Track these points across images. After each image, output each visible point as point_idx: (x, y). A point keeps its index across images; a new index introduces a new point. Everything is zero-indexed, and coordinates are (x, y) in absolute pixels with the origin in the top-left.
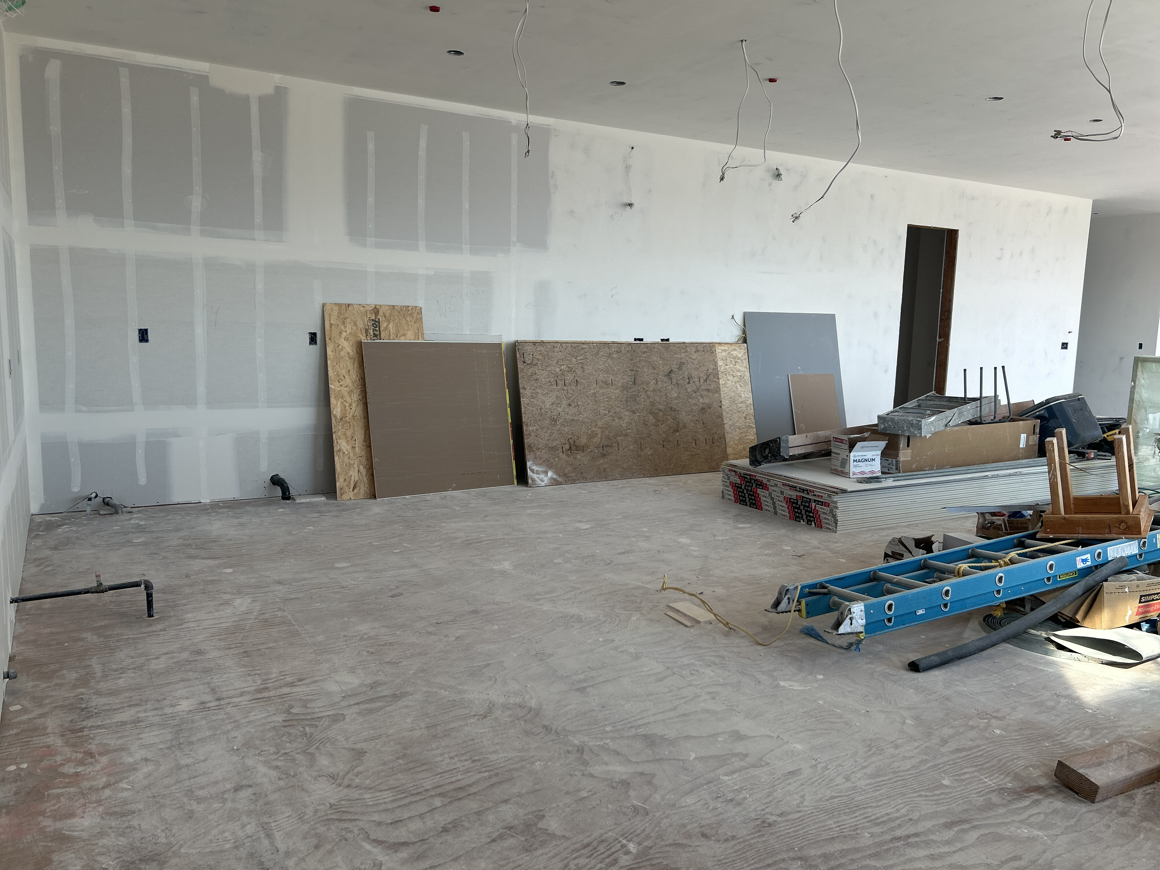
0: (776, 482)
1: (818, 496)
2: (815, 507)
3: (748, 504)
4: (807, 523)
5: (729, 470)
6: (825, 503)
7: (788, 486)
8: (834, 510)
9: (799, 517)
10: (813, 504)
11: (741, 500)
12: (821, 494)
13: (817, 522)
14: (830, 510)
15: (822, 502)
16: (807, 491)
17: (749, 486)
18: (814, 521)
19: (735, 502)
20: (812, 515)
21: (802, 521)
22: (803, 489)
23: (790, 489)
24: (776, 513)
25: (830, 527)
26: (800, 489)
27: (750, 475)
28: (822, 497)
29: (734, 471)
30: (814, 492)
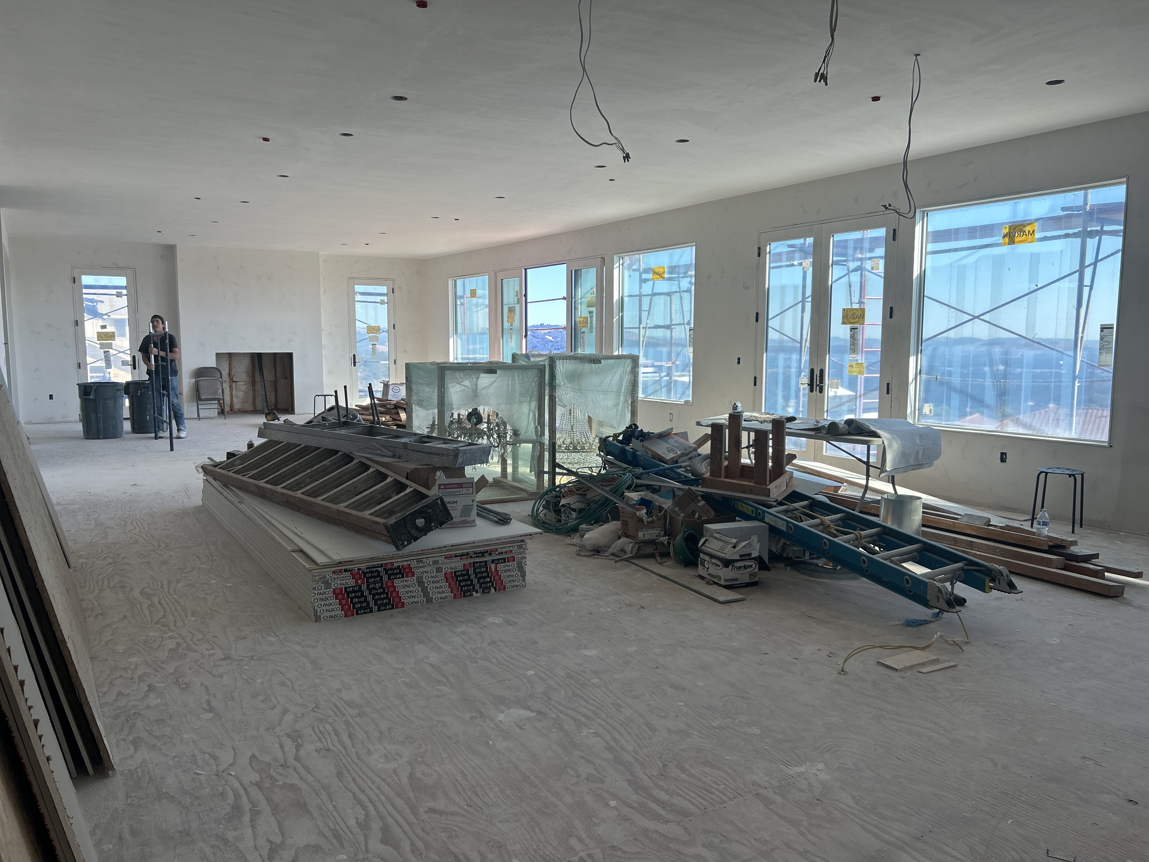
0: (434, 559)
1: (506, 552)
2: (496, 568)
3: (375, 608)
4: (483, 592)
5: (334, 572)
6: (508, 558)
7: (456, 556)
8: (523, 562)
9: (469, 590)
10: (493, 566)
11: (361, 608)
12: (507, 549)
13: (496, 585)
14: (518, 563)
15: (504, 559)
16: (487, 551)
17: (375, 583)
18: (492, 585)
19: (346, 616)
20: (489, 579)
21: (474, 593)
22: (480, 553)
23: (461, 559)
24: (429, 600)
25: (516, 583)
26: (475, 554)
27: (382, 566)
28: (511, 551)
29: (345, 571)
30: (497, 550)
